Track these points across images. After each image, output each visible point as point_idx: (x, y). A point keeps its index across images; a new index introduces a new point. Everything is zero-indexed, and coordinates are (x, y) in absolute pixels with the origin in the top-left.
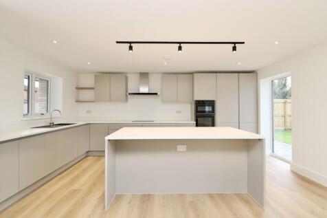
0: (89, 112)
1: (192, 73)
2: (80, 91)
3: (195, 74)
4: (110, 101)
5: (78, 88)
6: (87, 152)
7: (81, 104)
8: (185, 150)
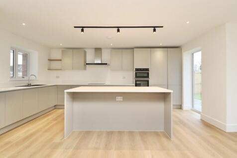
0: (58, 77)
1: (133, 48)
2: (52, 62)
3: (135, 49)
4: (73, 69)
5: (50, 60)
6: (55, 106)
7: (51, 72)
8: (122, 100)
